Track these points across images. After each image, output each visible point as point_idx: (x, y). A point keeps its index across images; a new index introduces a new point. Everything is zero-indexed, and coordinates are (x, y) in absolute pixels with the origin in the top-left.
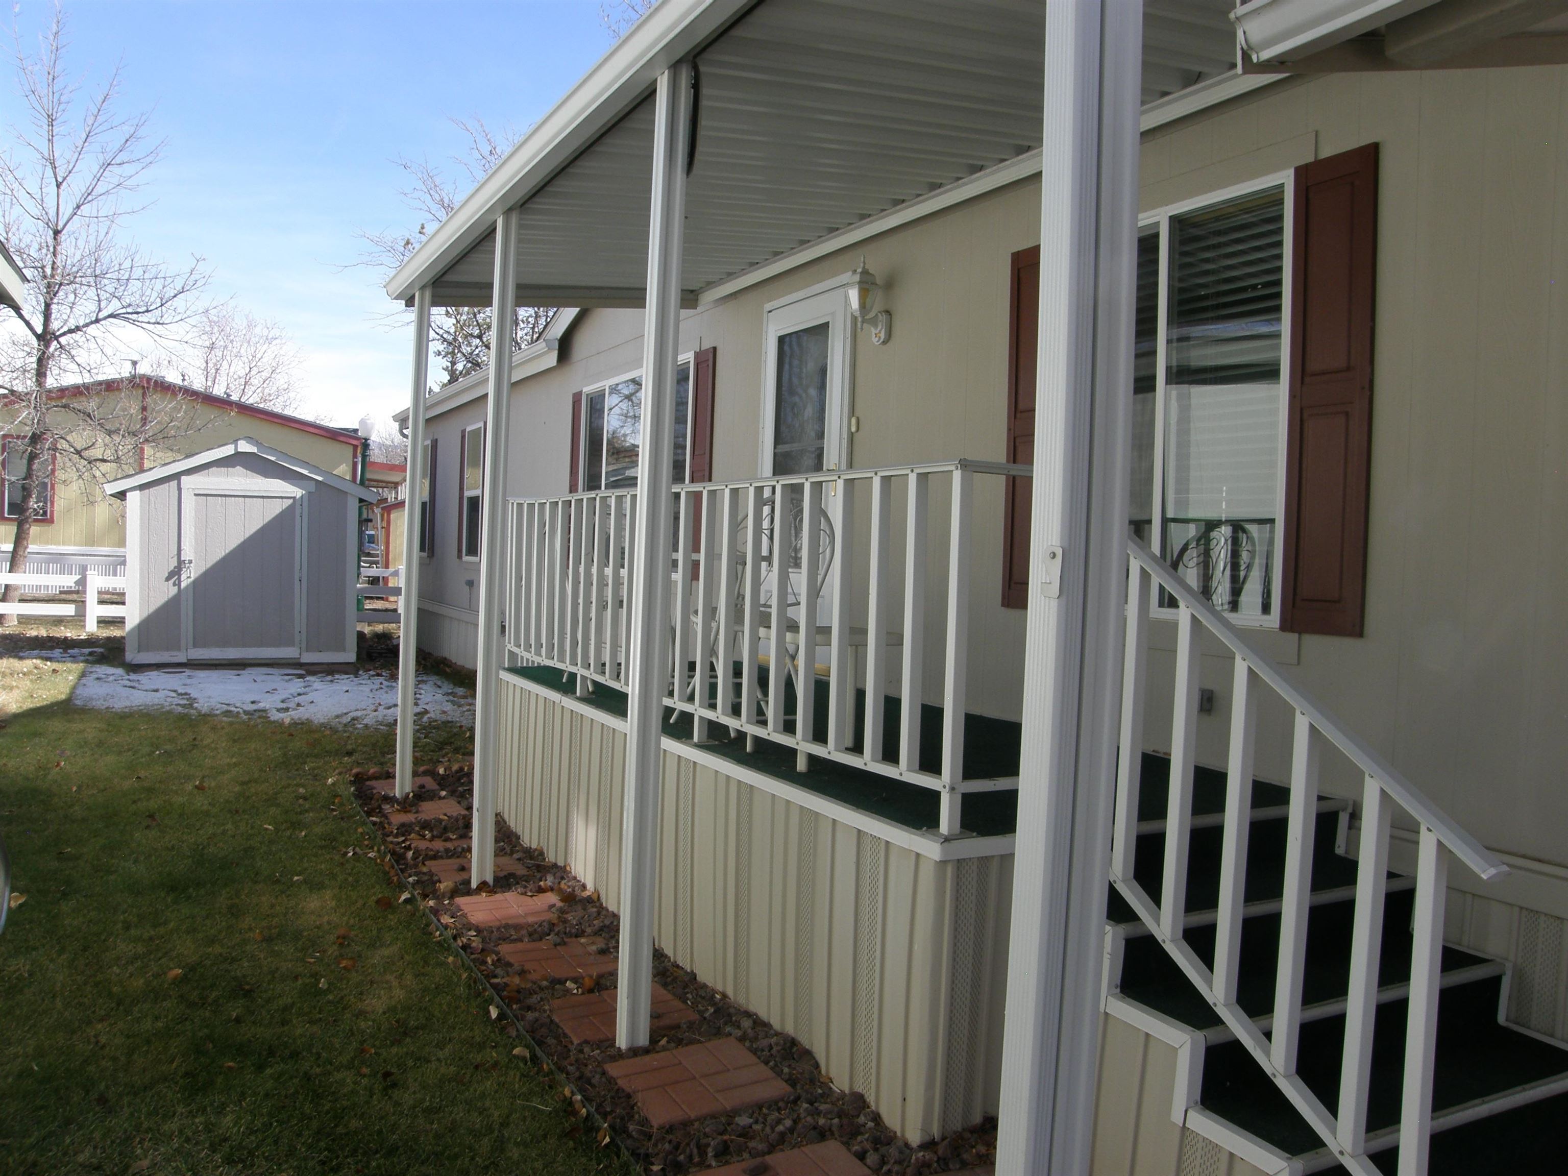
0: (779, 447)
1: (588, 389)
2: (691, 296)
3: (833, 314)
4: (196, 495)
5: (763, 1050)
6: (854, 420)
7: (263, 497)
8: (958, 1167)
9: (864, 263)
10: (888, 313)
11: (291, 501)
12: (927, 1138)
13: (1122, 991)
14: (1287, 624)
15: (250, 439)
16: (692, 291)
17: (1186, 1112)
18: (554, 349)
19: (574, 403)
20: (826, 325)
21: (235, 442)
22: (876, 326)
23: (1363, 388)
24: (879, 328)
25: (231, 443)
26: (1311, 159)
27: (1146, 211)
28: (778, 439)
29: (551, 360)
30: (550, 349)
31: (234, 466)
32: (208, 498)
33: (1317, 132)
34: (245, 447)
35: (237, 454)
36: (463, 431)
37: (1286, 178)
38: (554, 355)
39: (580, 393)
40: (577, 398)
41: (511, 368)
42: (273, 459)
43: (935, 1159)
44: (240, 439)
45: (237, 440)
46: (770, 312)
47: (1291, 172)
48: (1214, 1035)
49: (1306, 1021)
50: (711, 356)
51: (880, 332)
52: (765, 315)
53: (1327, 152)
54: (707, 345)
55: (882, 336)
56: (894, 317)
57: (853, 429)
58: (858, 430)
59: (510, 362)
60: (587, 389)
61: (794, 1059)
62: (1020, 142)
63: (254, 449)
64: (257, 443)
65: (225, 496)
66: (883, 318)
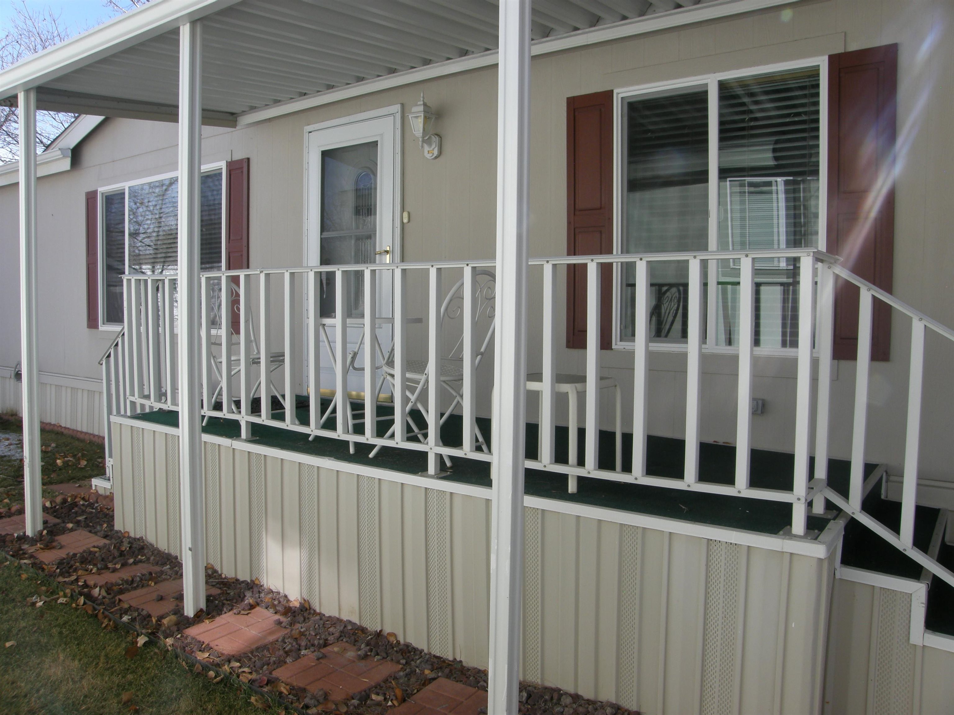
0: (324, 233)
1: (106, 188)
2: (230, 117)
3: (382, 135)
6: (405, 215)
9: (423, 98)
10: (438, 135)
13: (926, 628)
16: (232, 114)
18: (67, 157)
20: (375, 144)
22: (430, 145)
24: (433, 146)
28: (323, 228)
29: (66, 165)
30: (65, 157)
38: (68, 161)
39: (95, 193)
40: (91, 197)
41: (36, 165)
46: (312, 132)
50: (245, 165)
51: (433, 149)
52: (306, 135)
54: (238, 156)
55: (436, 152)
57: (405, 221)
58: (409, 221)
59: (35, 161)
60: (103, 189)
66: (436, 140)
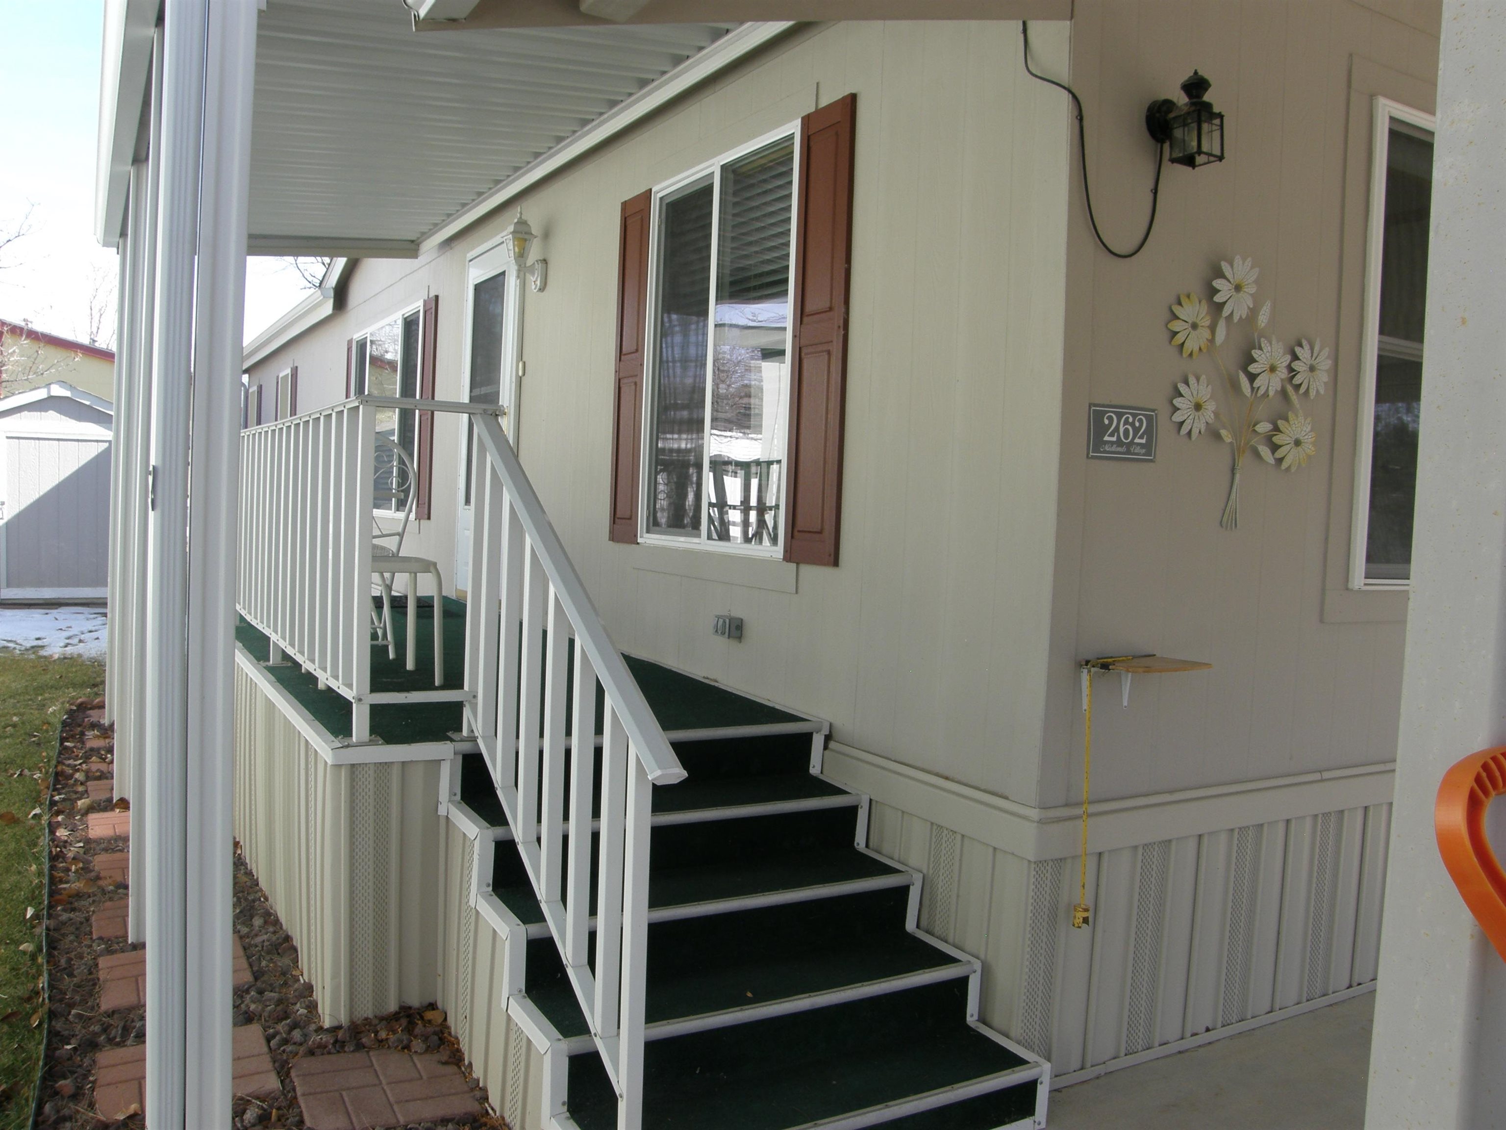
1: (357, 336)
2: (413, 246)
4: (8, 438)
5: (256, 946)
6: (521, 366)
7: (78, 440)
8: (352, 1049)
9: (521, 213)
10: (545, 261)
11: (106, 445)
12: (336, 1024)
13: (494, 890)
14: (789, 556)
15: (62, 383)
16: (412, 241)
17: (508, 998)
18: (330, 298)
19: (348, 349)
20: (503, 274)
21: (48, 385)
22: (533, 274)
23: (839, 327)
24: (536, 276)
25: (44, 387)
26: (813, 109)
27: (707, 161)
28: (474, 383)
29: (328, 308)
30: (326, 297)
31: (46, 411)
32: (21, 441)
33: (818, 84)
34: (57, 391)
35: (51, 398)
36: (278, 377)
37: (794, 128)
38: (330, 303)
39: (351, 340)
40: (349, 345)
42: (88, 403)
43: (332, 1041)
44: (53, 383)
45: (50, 384)
46: (471, 261)
47: (800, 120)
48: (535, 930)
49: (652, 922)
50: (434, 303)
51: (537, 280)
52: (466, 264)
53: (824, 102)
54: (430, 294)
55: (540, 283)
56: (549, 266)
57: (520, 373)
58: (524, 374)
60: (355, 336)
61: (279, 954)
62: (612, 97)
63: (68, 394)
64: (71, 388)
65: (39, 439)
66: (539, 267)
